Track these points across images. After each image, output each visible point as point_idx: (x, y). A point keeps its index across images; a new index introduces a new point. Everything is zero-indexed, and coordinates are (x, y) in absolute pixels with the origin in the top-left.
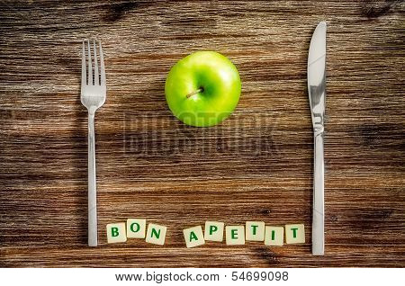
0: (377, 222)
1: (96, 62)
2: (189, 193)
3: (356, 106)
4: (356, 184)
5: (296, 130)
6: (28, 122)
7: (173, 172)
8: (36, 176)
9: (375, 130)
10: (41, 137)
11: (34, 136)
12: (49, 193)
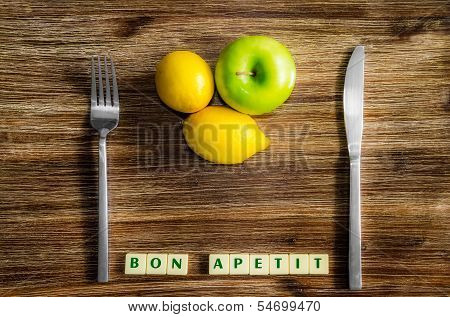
0: (408, 251)
1: (107, 81)
2: (210, 221)
3: (385, 130)
4: (386, 211)
5: (323, 154)
6: (28, 145)
7: (192, 199)
8: (37, 206)
9: (405, 154)
10: (44, 162)
11: (36, 162)
12: (53, 224)
